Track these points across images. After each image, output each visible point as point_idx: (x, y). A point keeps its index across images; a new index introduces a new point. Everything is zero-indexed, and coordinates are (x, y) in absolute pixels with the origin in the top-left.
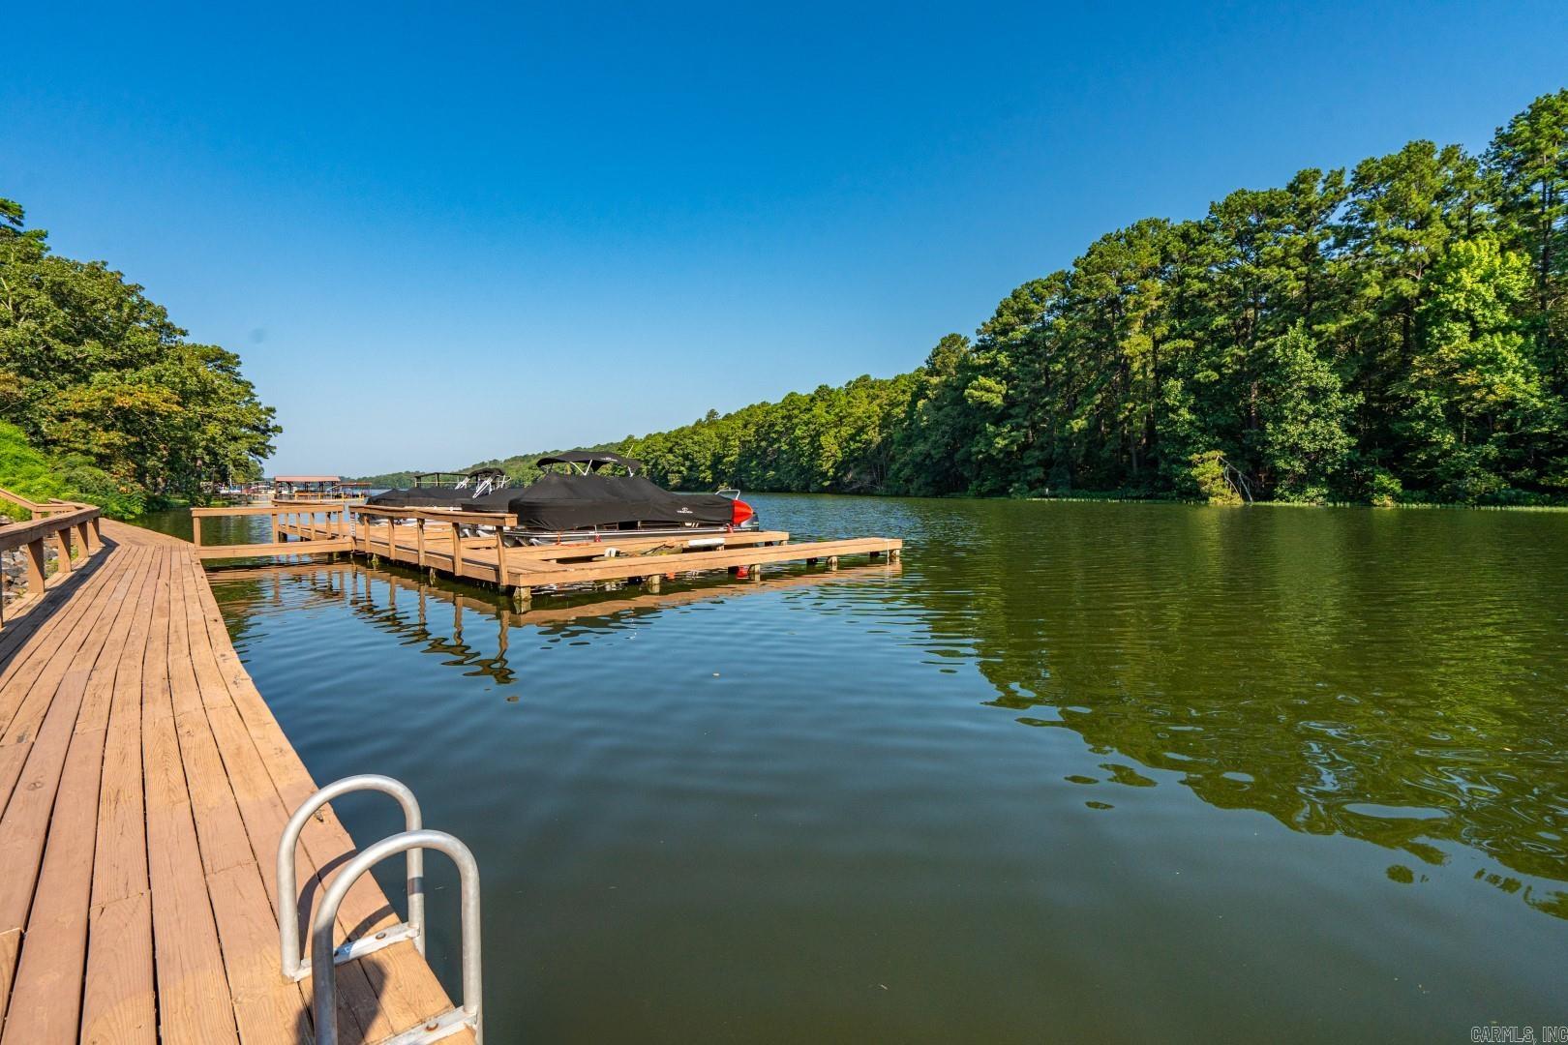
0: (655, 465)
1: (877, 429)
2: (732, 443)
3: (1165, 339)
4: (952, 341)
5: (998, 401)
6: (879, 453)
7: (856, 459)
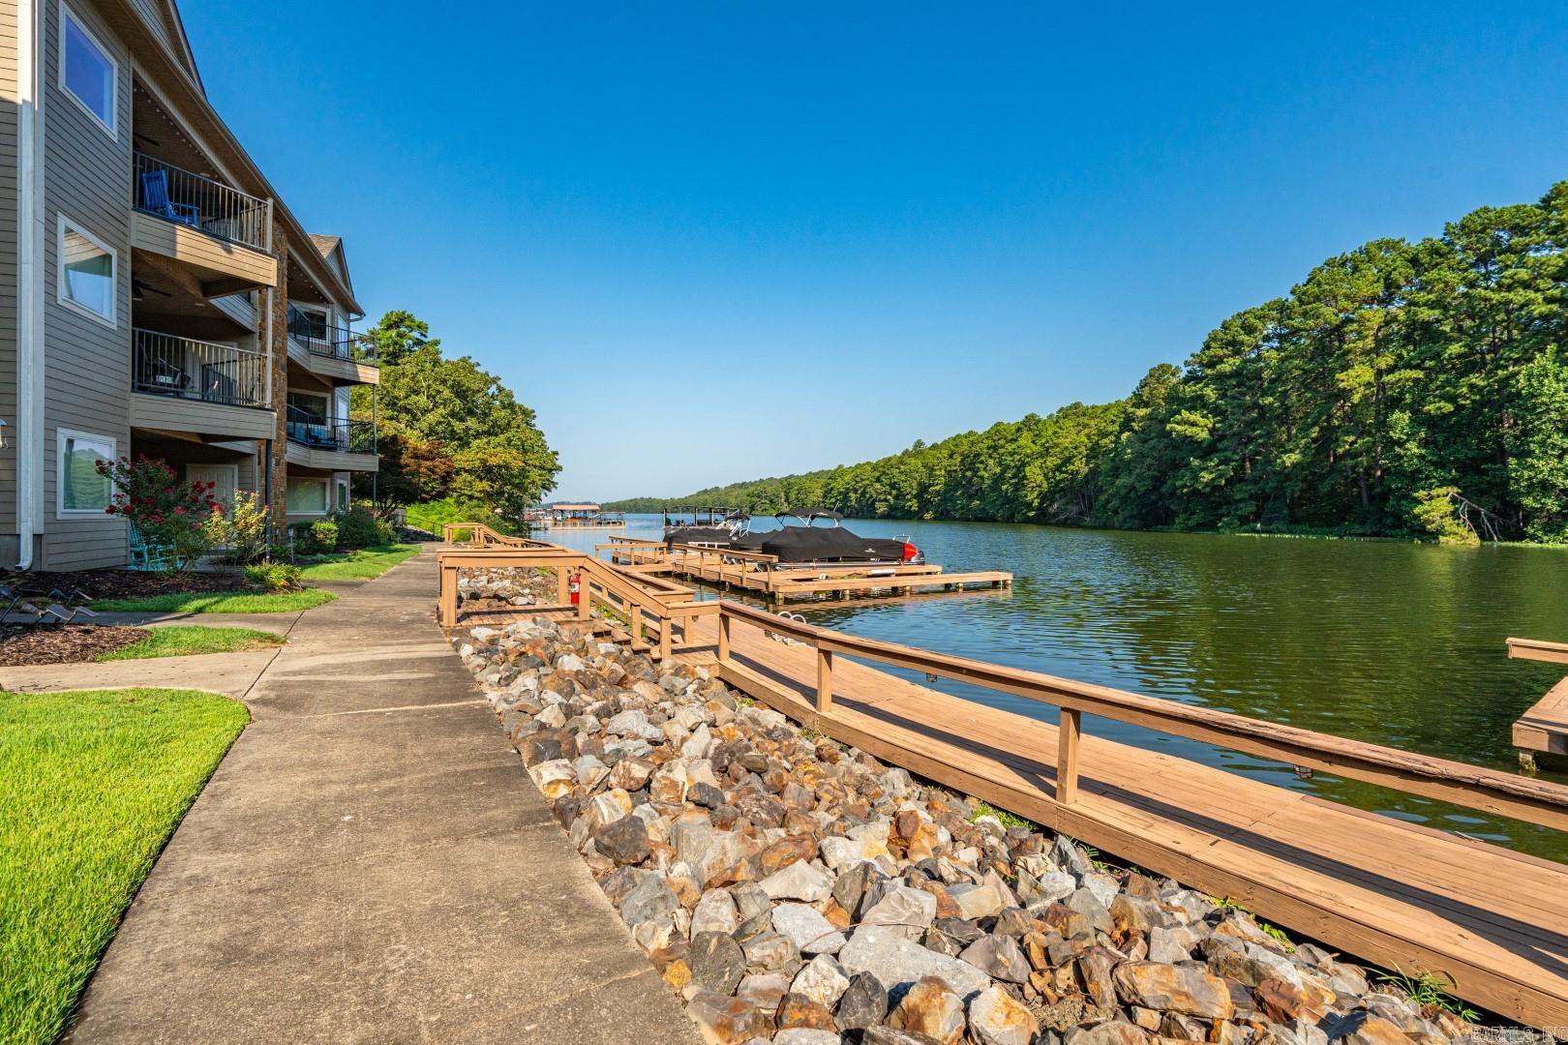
0: (863, 494)
1: (1084, 460)
2: (938, 473)
3: (1391, 370)
4: (1161, 372)
5: (1204, 435)
6: (1087, 483)
7: (1063, 489)
